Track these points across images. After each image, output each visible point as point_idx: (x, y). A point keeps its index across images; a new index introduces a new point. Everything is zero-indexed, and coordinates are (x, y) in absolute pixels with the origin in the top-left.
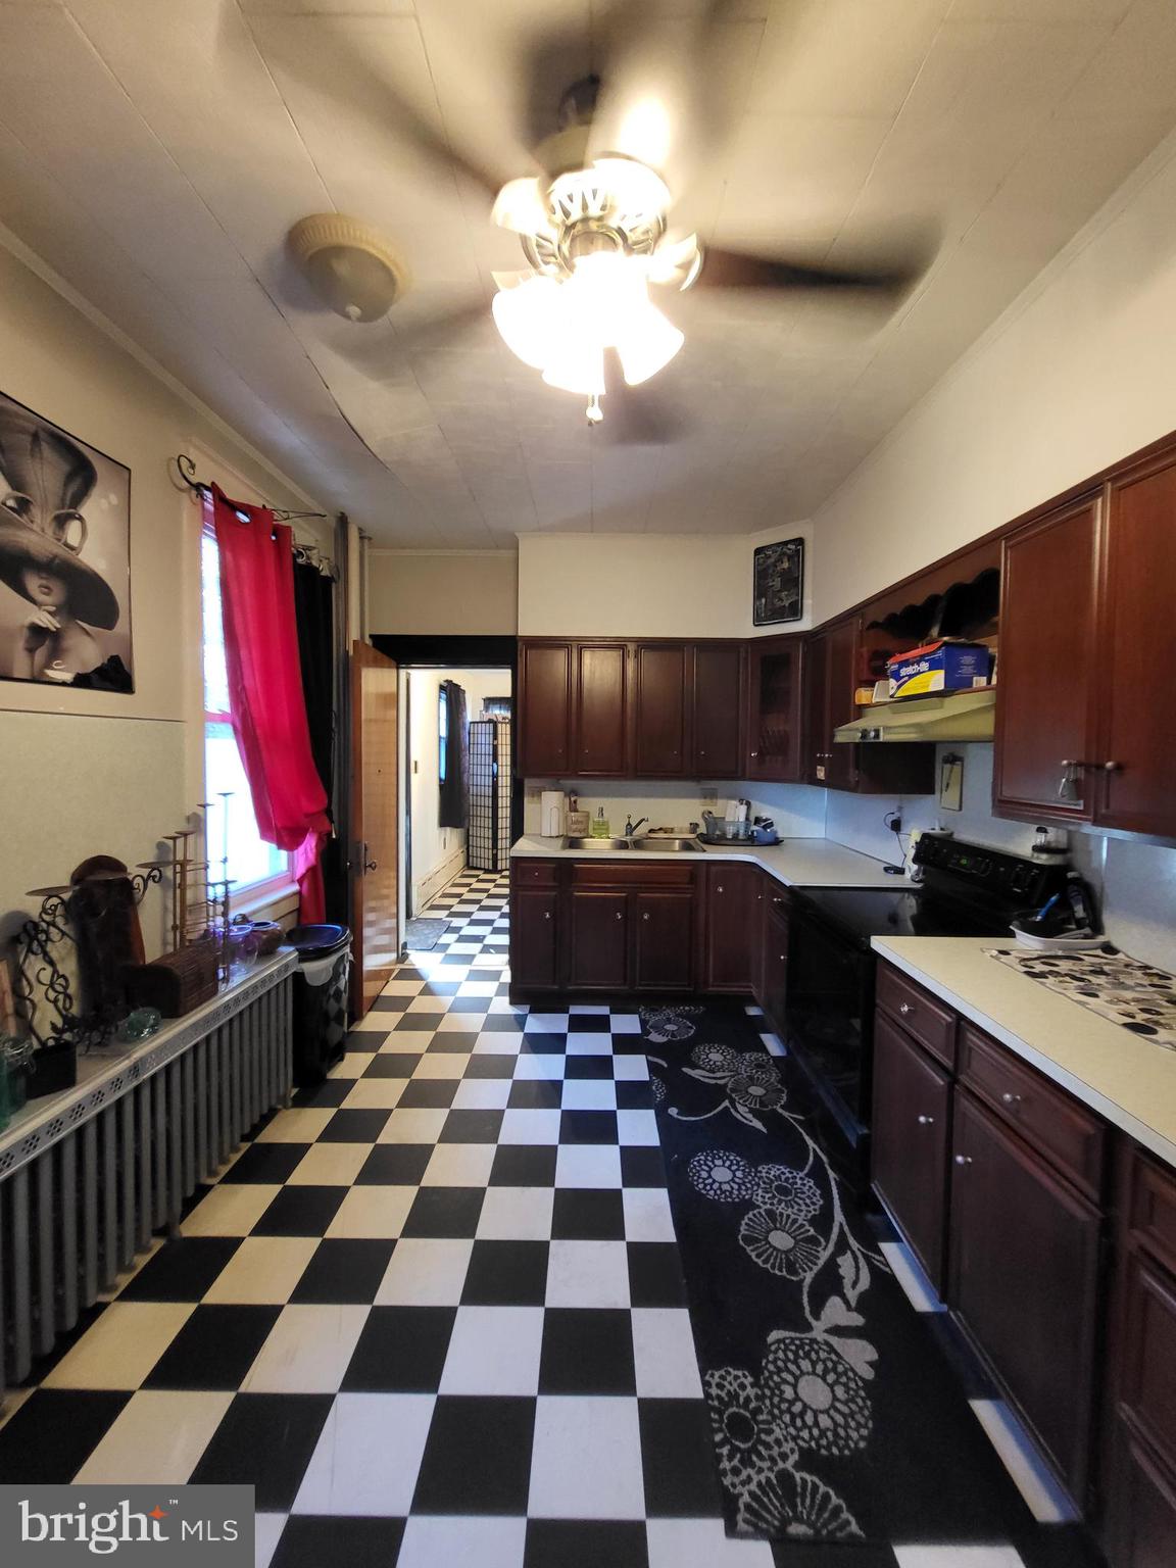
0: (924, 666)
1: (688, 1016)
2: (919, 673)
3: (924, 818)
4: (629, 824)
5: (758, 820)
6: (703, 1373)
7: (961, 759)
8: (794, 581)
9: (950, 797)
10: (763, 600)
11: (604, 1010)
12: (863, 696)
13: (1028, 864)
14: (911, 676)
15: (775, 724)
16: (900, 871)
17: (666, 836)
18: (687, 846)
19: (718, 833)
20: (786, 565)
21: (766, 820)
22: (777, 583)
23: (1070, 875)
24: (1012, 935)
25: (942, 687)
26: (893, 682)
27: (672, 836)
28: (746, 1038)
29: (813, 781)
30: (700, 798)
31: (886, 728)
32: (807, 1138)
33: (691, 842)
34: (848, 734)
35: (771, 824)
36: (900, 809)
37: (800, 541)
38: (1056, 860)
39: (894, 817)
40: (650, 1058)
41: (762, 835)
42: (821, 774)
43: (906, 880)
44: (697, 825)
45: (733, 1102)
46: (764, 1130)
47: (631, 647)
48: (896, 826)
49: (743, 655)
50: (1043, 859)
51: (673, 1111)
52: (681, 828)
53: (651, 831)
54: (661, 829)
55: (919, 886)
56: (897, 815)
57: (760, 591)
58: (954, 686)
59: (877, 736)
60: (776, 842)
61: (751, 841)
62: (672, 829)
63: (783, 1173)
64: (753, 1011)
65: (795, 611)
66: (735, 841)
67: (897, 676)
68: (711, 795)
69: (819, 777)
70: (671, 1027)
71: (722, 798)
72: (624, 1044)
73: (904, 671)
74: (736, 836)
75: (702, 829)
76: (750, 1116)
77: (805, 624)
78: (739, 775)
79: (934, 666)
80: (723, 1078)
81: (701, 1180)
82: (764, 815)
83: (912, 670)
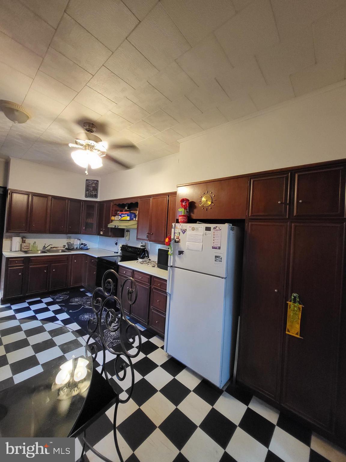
0: (126, 215)
1: (65, 294)
3: (122, 242)
4: (45, 246)
5: (82, 244)
7: (129, 231)
8: (96, 189)
9: (127, 238)
10: (88, 192)
11: (39, 299)
12: (113, 218)
13: (140, 249)
14: (123, 217)
15: (89, 221)
16: (117, 253)
17: (56, 249)
18: (63, 251)
19: (72, 247)
20: (94, 185)
21: (84, 244)
22: (92, 189)
23: (145, 250)
24: (138, 260)
25: (129, 219)
26: (120, 217)
27: (58, 249)
28: (83, 295)
29: (99, 234)
30: (66, 238)
31: (120, 226)
33: (64, 250)
34: (110, 226)
35: (86, 245)
36: (117, 240)
37: (98, 181)
38: (144, 248)
39: (116, 242)
40: (59, 304)
41: (83, 247)
42: (102, 233)
43: (119, 254)
44: (65, 246)
45: (84, 306)
46: (93, 308)
47: (50, 198)
48: (116, 244)
49: (82, 204)
50: (142, 247)
51: (71, 311)
52: (60, 247)
53: (51, 248)
54: (54, 247)
55: (121, 255)
56: (117, 242)
57: (87, 190)
58: (131, 219)
59: (118, 227)
60: (88, 249)
61: (81, 249)
62: (58, 247)
64: (82, 290)
65: (96, 196)
66: (77, 249)
67: (121, 216)
68: (70, 238)
69: (101, 234)
70: (61, 297)
71: (73, 238)
72: (49, 304)
73: (122, 215)
74: (77, 248)
75: (67, 247)
76: (89, 307)
77: (98, 199)
78: (80, 233)
79: (128, 215)
80: (80, 303)
81: (82, 319)
82: (84, 243)
83: (123, 215)
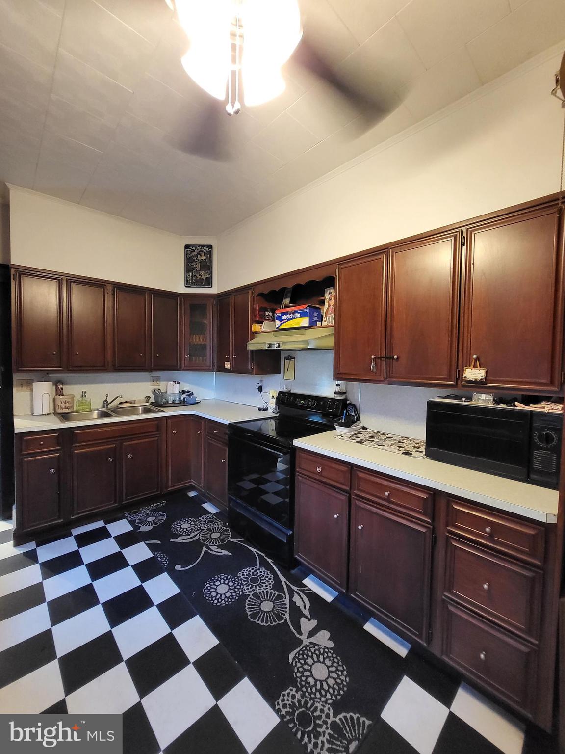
0: (297, 315)
1: (157, 509)
2: (294, 318)
3: (274, 386)
4: (106, 400)
5: (184, 392)
6: (273, 706)
7: (294, 358)
8: (207, 267)
9: (289, 375)
10: (191, 274)
11: (100, 524)
12: (256, 327)
13: (333, 400)
14: (289, 319)
15: (197, 340)
16: (266, 409)
17: (131, 405)
18: (147, 410)
19: (164, 400)
20: (203, 257)
21: (188, 392)
22: (198, 266)
23: (348, 402)
25: (308, 325)
26: (277, 322)
27: (135, 405)
28: (195, 510)
29: (221, 369)
30: (150, 381)
31: (284, 343)
32: (250, 548)
33: (148, 407)
34: (252, 345)
35: (192, 393)
36: (261, 381)
37: (211, 247)
38: (343, 397)
39: (258, 386)
40: (147, 542)
41: (187, 399)
42: (228, 365)
43: (270, 413)
44: (149, 397)
45: (207, 546)
46: (230, 554)
47: (110, 287)
48: (260, 389)
49: (179, 302)
50: (338, 397)
51: (178, 567)
52: (140, 400)
53: (120, 403)
54: (126, 402)
55: (277, 415)
56: (261, 384)
57: (188, 269)
58: (312, 325)
59: (279, 346)
60: (197, 403)
61: (183, 403)
62: (135, 401)
63: (250, 571)
64: (192, 494)
65: (208, 283)
66: (174, 404)
67: (280, 319)
68: (157, 380)
69: (226, 367)
70: (150, 519)
71: (164, 381)
72: (125, 540)
73: (284, 317)
74: (173, 402)
75: (152, 399)
76: (219, 550)
77: (214, 290)
78: (178, 367)
79: (303, 315)
80: (195, 536)
81: (214, 599)
82: (186, 389)
83: (288, 316)
